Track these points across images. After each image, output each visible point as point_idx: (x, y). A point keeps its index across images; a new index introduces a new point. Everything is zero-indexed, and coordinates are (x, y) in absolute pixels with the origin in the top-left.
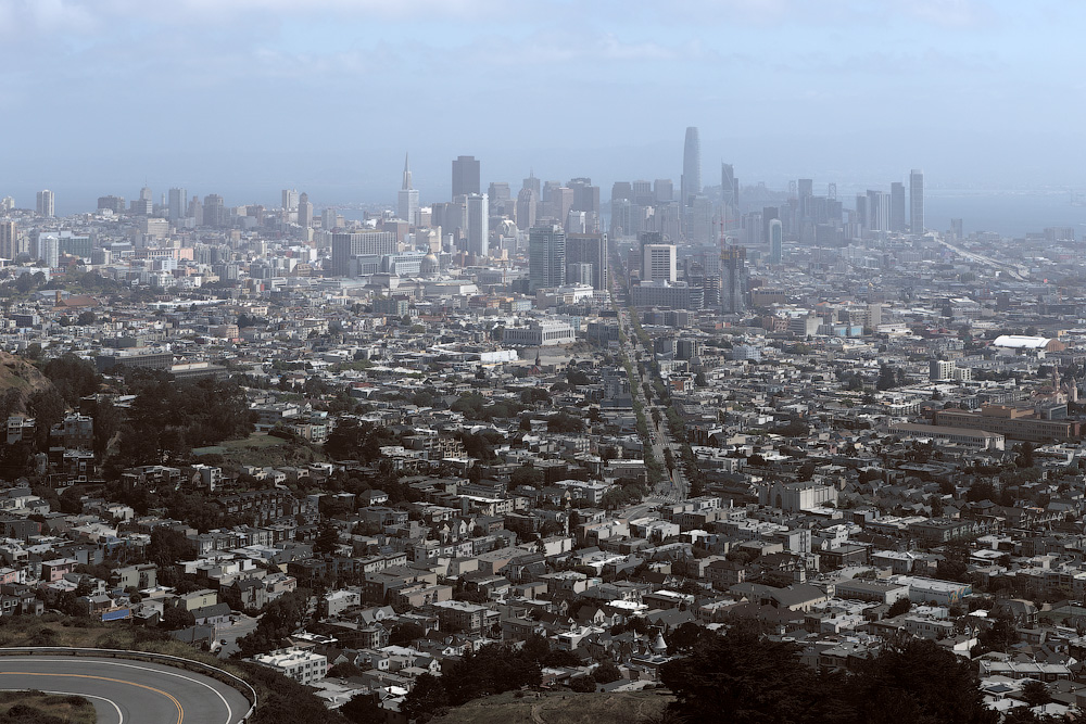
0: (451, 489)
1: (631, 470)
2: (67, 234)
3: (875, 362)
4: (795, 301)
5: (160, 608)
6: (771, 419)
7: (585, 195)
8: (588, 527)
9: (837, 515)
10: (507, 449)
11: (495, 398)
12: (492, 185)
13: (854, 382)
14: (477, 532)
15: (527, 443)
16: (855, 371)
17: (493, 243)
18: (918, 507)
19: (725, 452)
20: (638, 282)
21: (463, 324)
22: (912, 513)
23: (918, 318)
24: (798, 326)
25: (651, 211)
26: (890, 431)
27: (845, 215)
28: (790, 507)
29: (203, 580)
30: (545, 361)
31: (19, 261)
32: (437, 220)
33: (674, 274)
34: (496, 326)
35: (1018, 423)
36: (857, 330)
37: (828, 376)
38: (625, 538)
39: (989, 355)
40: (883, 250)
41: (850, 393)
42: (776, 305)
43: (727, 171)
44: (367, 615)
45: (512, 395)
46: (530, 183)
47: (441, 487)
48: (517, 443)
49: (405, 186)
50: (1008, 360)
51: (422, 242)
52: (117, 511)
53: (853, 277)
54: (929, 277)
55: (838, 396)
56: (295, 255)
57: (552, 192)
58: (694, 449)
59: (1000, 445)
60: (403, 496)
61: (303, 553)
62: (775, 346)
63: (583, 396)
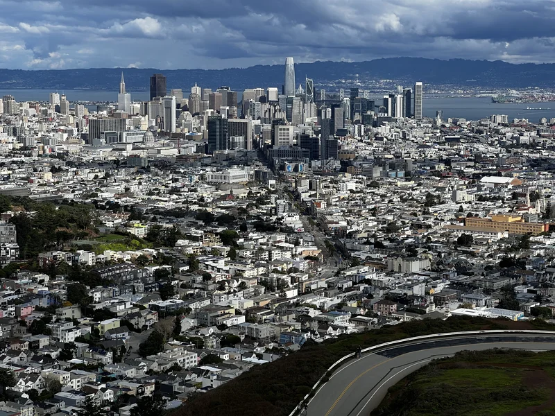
1: (312, 252)
6: (376, 223)
8: (305, 283)
10: (242, 240)
11: (216, 213)
12: (173, 91)
17: (179, 125)
20: (272, 147)
24: (368, 171)
26: (443, 229)
27: (376, 109)
28: (407, 271)
30: (235, 192)
32: (144, 111)
33: (291, 142)
34: (201, 172)
35: (513, 224)
36: (401, 174)
38: (326, 288)
39: (480, 187)
42: (352, 160)
44: (203, 331)
45: (223, 211)
49: (121, 91)
50: (491, 191)
52: (40, 276)
55: (407, 210)
56: (65, 131)
59: (505, 235)
62: (361, 183)
63: (265, 211)
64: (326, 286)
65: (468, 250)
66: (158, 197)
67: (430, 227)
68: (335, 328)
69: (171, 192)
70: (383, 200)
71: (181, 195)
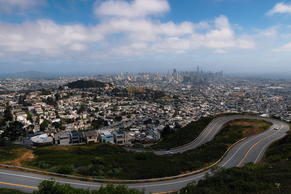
0: (186, 102)
1: (202, 100)
2: (136, 77)
4: (211, 84)
5: (163, 112)
6: (214, 95)
7: (187, 73)
8: (201, 106)
9: (225, 105)
12: (178, 72)
13: (221, 92)
14: (190, 106)
18: (233, 105)
19: (211, 99)
20: (195, 82)
21: (178, 86)
23: (225, 86)
24: (212, 86)
25: (194, 74)
26: (227, 97)
27: (214, 75)
28: (220, 105)
29: (166, 110)
30: (188, 89)
31: (132, 79)
32: (172, 75)
35: (240, 96)
36: (219, 87)
37: (218, 91)
39: (234, 89)
40: (219, 78)
42: (209, 84)
43: (202, 70)
44: (183, 114)
46: (181, 71)
47: (185, 102)
48: (190, 97)
49: (169, 72)
50: (236, 90)
52: (155, 103)
54: (224, 81)
58: (208, 98)
59: (239, 98)
60: (182, 102)
61: (175, 108)
68: (207, 114)
70: (215, 91)
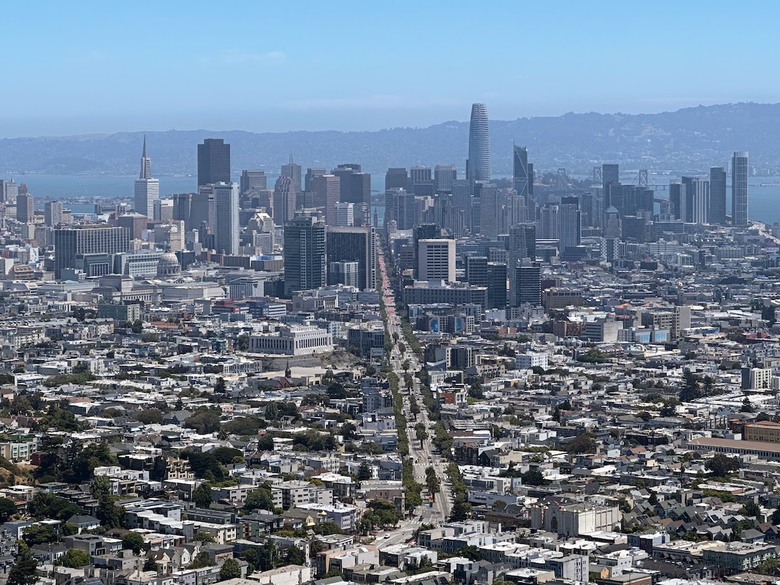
0: (173, 514)
1: (386, 492)
3: (680, 370)
4: (594, 303)
6: (554, 434)
7: (353, 184)
8: (331, 555)
9: (621, 539)
10: (243, 470)
11: (235, 414)
12: (245, 173)
15: (266, 463)
16: (656, 381)
17: (246, 240)
19: (497, 471)
20: (411, 283)
21: (203, 331)
22: (709, 537)
23: (736, 322)
24: (595, 331)
25: (430, 202)
26: (690, 447)
27: (657, 206)
28: (567, 530)
30: (297, 373)
32: (179, 213)
33: (453, 272)
34: (242, 333)
36: (662, 335)
37: (624, 386)
38: (372, 567)
40: (699, 245)
41: (647, 405)
42: (571, 307)
45: (256, 410)
46: (290, 171)
48: (254, 463)
49: (144, 174)
51: (163, 240)
53: (661, 277)
54: (751, 276)
55: (633, 408)
56: (13, 255)
57: (315, 181)
58: (461, 468)
60: (118, 522)
62: (567, 354)
63: (337, 411)
64: (376, 561)
65: (719, 488)
66: (133, 384)
67: (664, 440)
69: (165, 374)
70: (595, 388)
71: (183, 379)
